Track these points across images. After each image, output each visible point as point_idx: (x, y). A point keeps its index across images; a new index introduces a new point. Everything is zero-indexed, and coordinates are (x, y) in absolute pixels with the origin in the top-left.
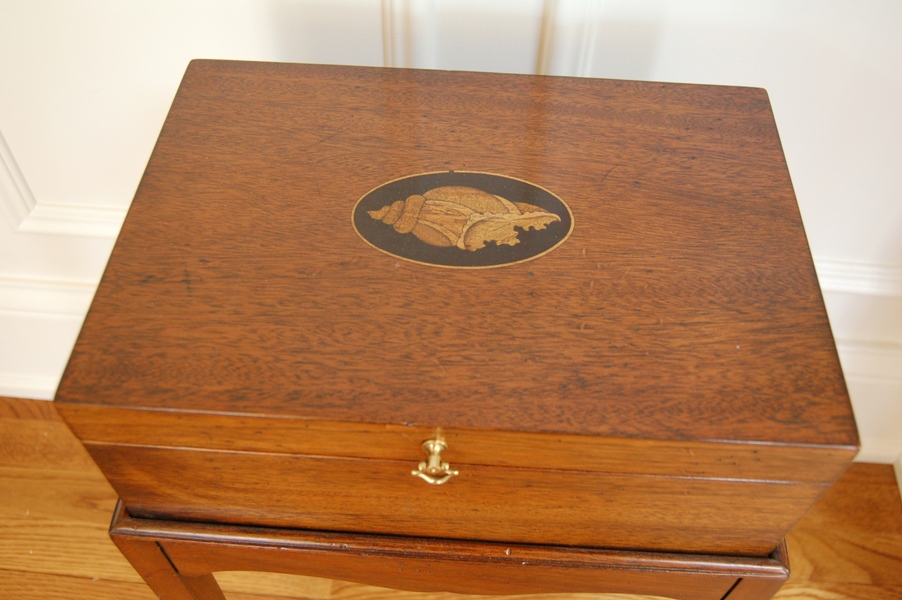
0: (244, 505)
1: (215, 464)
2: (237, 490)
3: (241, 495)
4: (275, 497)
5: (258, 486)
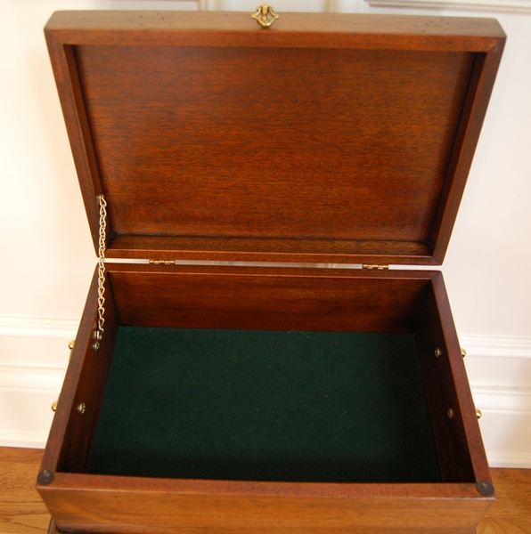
0: (134, 523)
1: (118, 499)
3: (133, 517)
4: (154, 518)
5: (144, 512)
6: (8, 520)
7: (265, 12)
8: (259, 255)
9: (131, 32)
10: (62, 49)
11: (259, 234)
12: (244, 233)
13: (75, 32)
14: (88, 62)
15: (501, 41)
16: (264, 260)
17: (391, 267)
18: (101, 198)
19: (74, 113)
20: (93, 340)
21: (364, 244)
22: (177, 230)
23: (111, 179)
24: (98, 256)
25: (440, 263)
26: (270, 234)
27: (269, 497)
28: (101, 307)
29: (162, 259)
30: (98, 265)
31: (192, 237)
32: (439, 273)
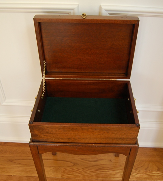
0: (52, 137)
1: (49, 128)
2: (51, 134)
3: (52, 135)
4: (57, 135)
5: (54, 133)
6: (12, 162)
7: (84, 15)
8: (84, 77)
9: (53, 19)
10: (37, 23)
11: (83, 72)
12: (80, 71)
13: (41, 19)
14: (43, 27)
15: (138, 21)
16: (85, 78)
17: (117, 80)
18: (44, 61)
19: (39, 39)
20: (41, 96)
21: (110, 74)
22: (63, 71)
23: (47, 57)
24: (43, 77)
25: (129, 79)
26: (86, 72)
27: (85, 127)
28: (44, 88)
29: (59, 78)
30: (43, 79)
31: (67, 72)
32: (129, 81)
